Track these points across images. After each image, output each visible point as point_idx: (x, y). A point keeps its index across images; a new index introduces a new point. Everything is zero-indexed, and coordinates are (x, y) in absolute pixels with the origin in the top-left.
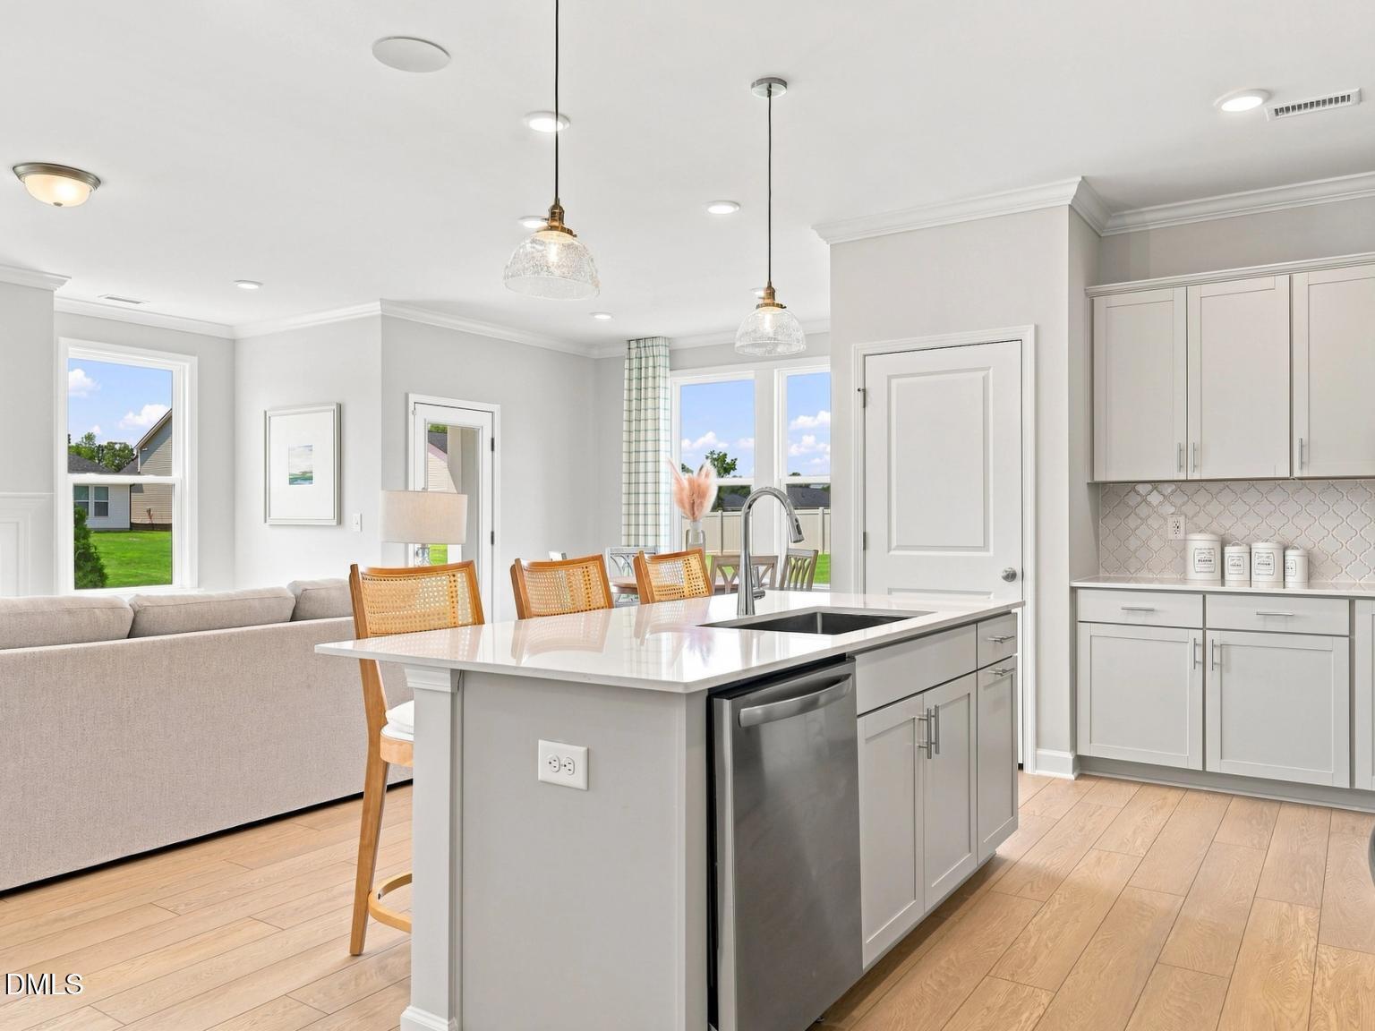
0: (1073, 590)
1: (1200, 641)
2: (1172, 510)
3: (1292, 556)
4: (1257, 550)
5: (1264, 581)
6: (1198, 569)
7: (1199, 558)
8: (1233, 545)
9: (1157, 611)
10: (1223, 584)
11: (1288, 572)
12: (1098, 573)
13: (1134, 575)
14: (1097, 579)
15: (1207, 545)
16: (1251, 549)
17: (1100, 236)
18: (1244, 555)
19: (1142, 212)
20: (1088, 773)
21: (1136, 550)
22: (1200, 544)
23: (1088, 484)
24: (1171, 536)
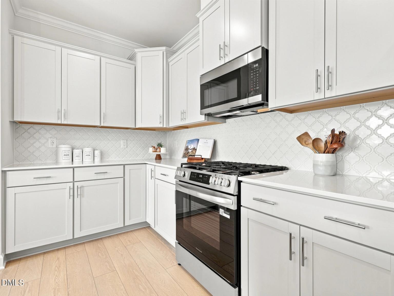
0: (4, 172)
1: (72, 187)
2: (51, 136)
3: (97, 153)
4: (85, 151)
5: (88, 161)
6: (64, 158)
7: (64, 154)
8: (77, 149)
9: (52, 177)
10: (72, 164)
11: (95, 158)
12: (14, 163)
13: (32, 162)
14: (13, 166)
15: (68, 149)
16: (83, 151)
17: (15, 15)
18: (81, 152)
19: (38, 13)
20: (11, 259)
21: (33, 152)
22: (64, 149)
23: (10, 121)
24: (50, 146)
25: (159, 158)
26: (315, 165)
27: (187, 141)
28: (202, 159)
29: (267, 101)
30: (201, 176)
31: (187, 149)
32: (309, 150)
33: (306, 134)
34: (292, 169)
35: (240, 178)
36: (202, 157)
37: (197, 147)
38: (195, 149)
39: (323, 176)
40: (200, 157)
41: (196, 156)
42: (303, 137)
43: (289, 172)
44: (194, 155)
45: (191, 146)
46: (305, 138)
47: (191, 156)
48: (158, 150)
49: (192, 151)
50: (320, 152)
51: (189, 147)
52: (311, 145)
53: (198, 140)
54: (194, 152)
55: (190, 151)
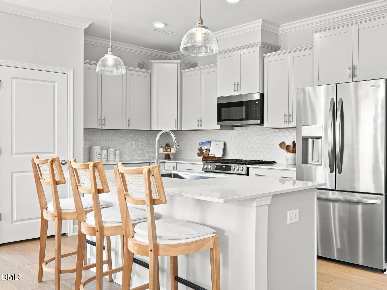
3: (118, 153)
4: (110, 151)
5: (112, 160)
6: (98, 158)
7: (98, 154)
11: (116, 157)
22: (98, 149)
25: (168, 157)
26: (287, 160)
27: (200, 143)
28: (216, 157)
29: (263, 123)
30: (224, 167)
31: (201, 149)
32: (284, 151)
33: (283, 143)
34: (278, 163)
35: (248, 166)
36: (216, 156)
37: (210, 148)
38: (208, 150)
39: (290, 165)
40: (214, 156)
41: (209, 156)
42: (282, 144)
43: (276, 165)
44: (209, 155)
45: (205, 148)
46: (283, 145)
47: (206, 155)
48: (169, 150)
49: (206, 152)
50: (290, 152)
51: (203, 148)
52: (286, 149)
53: (210, 142)
54: (208, 152)
55: (204, 151)
